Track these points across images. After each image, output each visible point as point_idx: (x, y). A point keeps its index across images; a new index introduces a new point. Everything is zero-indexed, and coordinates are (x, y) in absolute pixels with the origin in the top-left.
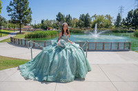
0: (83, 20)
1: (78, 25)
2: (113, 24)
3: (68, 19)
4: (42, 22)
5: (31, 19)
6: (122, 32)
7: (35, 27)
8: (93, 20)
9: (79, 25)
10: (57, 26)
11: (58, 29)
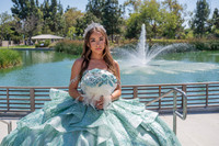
0: (97, 13)
2: (186, 25)
3: (50, 11)
10: (16, 34)
11: (16, 42)
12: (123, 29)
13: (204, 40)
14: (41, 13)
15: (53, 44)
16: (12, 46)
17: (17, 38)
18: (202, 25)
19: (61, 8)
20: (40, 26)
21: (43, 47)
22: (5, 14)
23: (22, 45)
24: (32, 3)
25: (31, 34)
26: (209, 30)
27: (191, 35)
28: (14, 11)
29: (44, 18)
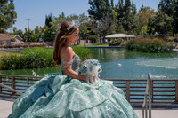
0: (169, 12)
1: (155, 27)
3: (125, 10)
4: (48, 20)
5: (13, 15)
7: (28, 37)
9: (158, 29)
10: (92, 33)
14: (116, 14)
16: (89, 45)
17: (93, 37)
19: (134, 8)
20: (114, 26)
22: (82, 16)
23: (97, 44)
24: (108, 5)
25: (105, 33)
28: (91, 12)
29: (118, 18)
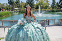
2: (50, 6)
3: (17, 2)
6: (57, 11)
8: (36, 3)
10: (9, 8)
11: (9, 10)
12: (35, 7)
13: (54, 9)
14: (15, 3)
15: (18, 11)
16: (8, 11)
18: (54, 6)
19: (20, 2)
20: (15, 6)
21: (16, 11)
22: (7, 4)
23: (11, 11)
24: (13, 1)
25: (13, 8)
26: (55, 7)
27: (51, 8)
28: (9, 3)
29: (16, 4)
